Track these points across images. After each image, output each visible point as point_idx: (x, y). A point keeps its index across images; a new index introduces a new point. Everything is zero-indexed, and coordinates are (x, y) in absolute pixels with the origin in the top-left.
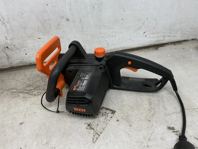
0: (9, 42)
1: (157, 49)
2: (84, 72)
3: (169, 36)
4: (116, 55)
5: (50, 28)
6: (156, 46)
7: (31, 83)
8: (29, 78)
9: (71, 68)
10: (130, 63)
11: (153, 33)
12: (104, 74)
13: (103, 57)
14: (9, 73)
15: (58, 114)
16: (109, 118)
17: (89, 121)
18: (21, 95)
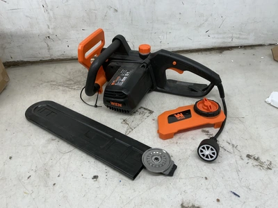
0: (51, 31)
1: (221, 53)
2: (125, 68)
3: (239, 38)
4: (161, 53)
5: (96, 19)
6: (221, 49)
7: (72, 78)
8: (70, 73)
9: (113, 64)
10: (175, 63)
11: (218, 33)
12: (147, 73)
13: (148, 55)
14: (48, 65)
15: (96, 108)
16: (145, 117)
17: (125, 117)
18: (61, 88)
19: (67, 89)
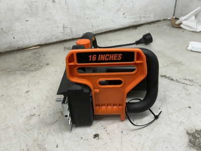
19: (25, 72)
